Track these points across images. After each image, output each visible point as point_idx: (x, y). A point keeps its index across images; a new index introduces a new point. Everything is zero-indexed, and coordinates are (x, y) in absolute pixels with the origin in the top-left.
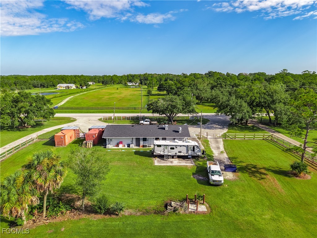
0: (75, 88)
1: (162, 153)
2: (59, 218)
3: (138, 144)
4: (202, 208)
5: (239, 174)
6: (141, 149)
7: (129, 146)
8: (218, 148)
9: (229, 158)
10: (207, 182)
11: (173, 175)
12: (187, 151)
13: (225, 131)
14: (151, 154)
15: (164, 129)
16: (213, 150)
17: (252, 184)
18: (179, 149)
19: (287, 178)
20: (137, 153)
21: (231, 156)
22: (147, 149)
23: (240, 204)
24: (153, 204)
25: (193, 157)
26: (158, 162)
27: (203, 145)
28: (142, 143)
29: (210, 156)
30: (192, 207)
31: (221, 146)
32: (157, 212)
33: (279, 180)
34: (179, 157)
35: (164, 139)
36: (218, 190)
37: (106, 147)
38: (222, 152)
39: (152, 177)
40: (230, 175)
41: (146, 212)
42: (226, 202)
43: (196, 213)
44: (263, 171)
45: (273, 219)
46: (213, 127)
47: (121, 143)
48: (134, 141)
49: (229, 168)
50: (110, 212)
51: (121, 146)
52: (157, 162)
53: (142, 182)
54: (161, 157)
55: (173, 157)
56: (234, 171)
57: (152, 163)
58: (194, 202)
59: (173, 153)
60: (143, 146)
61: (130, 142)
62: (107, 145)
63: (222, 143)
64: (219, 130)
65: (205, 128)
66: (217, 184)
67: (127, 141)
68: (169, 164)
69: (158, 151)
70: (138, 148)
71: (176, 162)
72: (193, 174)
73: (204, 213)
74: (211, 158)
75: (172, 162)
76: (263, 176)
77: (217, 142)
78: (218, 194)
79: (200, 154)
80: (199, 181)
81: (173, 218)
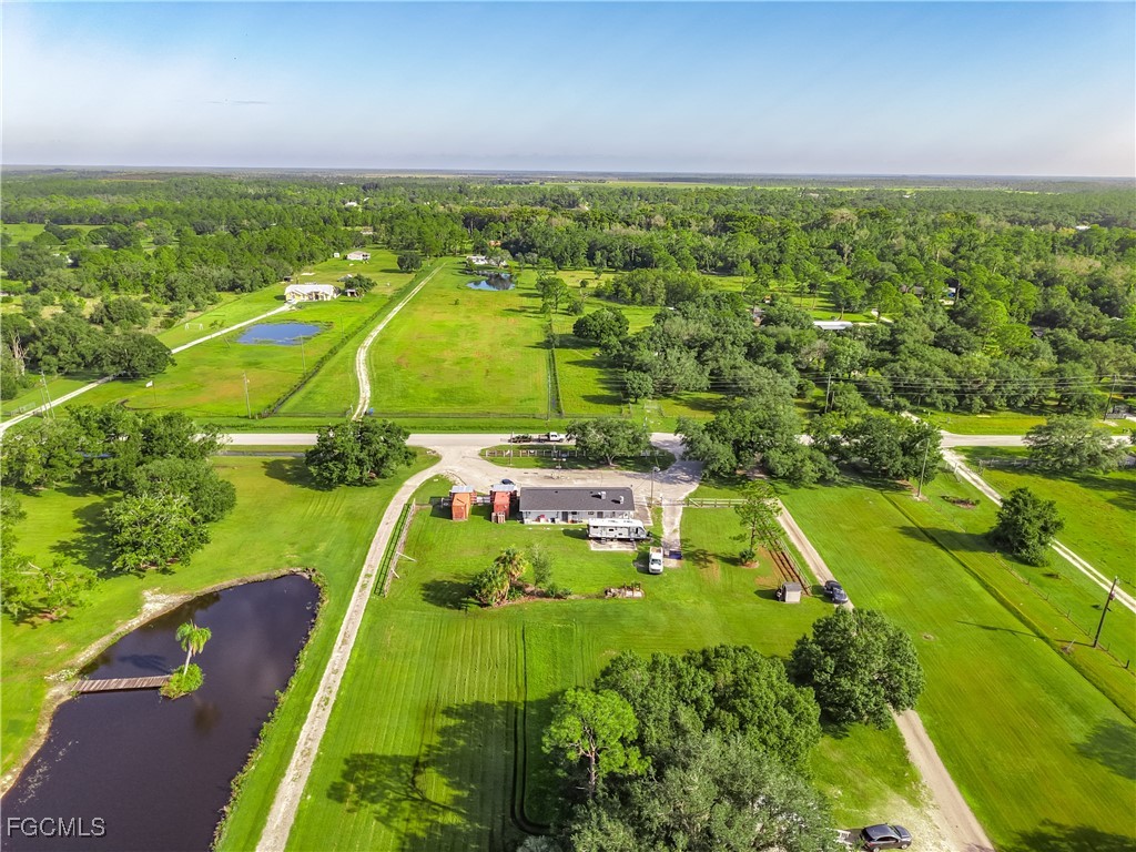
0: (335, 296)
1: (599, 536)
2: (517, 602)
3: (565, 518)
4: (638, 594)
5: (684, 561)
6: (572, 527)
7: (553, 520)
8: (673, 524)
9: (681, 540)
10: (647, 571)
11: (612, 562)
12: (630, 533)
13: (694, 486)
14: (584, 535)
15: (600, 497)
16: (664, 526)
17: (693, 573)
18: (619, 531)
19: (733, 567)
20: (567, 532)
21: (684, 537)
22: (579, 526)
23: (671, 591)
24: (595, 590)
25: (636, 540)
26: (595, 546)
27: (653, 518)
28: (570, 517)
29: (655, 537)
30: (629, 593)
31: (678, 520)
32: (599, 597)
33: (723, 569)
34: (620, 540)
35: (600, 515)
36: (656, 578)
37: (523, 522)
38: (675, 531)
39: (590, 565)
40: (673, 563)
41: (589, 597)
42: (660, 590)
43: (632, 598)
44: (710, 558)
45: (695, 603)
46: (675, 478)
47: (543, 516)
48: (560, 515)
49: (676, 555)
50: (559, 597)
51: (543, 521)
52: (593, 546)
53: (581, 570)
54: (598, 539)
55: (612, 540)
56: (679, 558)
57: (588, 548)
58: (631, 589)
59: (612, 535)
60: (573, 522)
61: (554, 516)
62: (525, 520)
63: (681, 514)
64: (685, 485)
65: (662, 482)
66: (656, 573)
67: (550, 513)
68: (608, 549)
69: (593, 533)
70: (565, 523)
71: (616, 547)
72: (634, 561)
73: (639, 598)
74: (657, 543)
75: (610, 547)
76: (708, 564)
77: (674, 512)
78: (655, 582)
79: (643, 536)
80: (639, 570)
81: (612, 601)
